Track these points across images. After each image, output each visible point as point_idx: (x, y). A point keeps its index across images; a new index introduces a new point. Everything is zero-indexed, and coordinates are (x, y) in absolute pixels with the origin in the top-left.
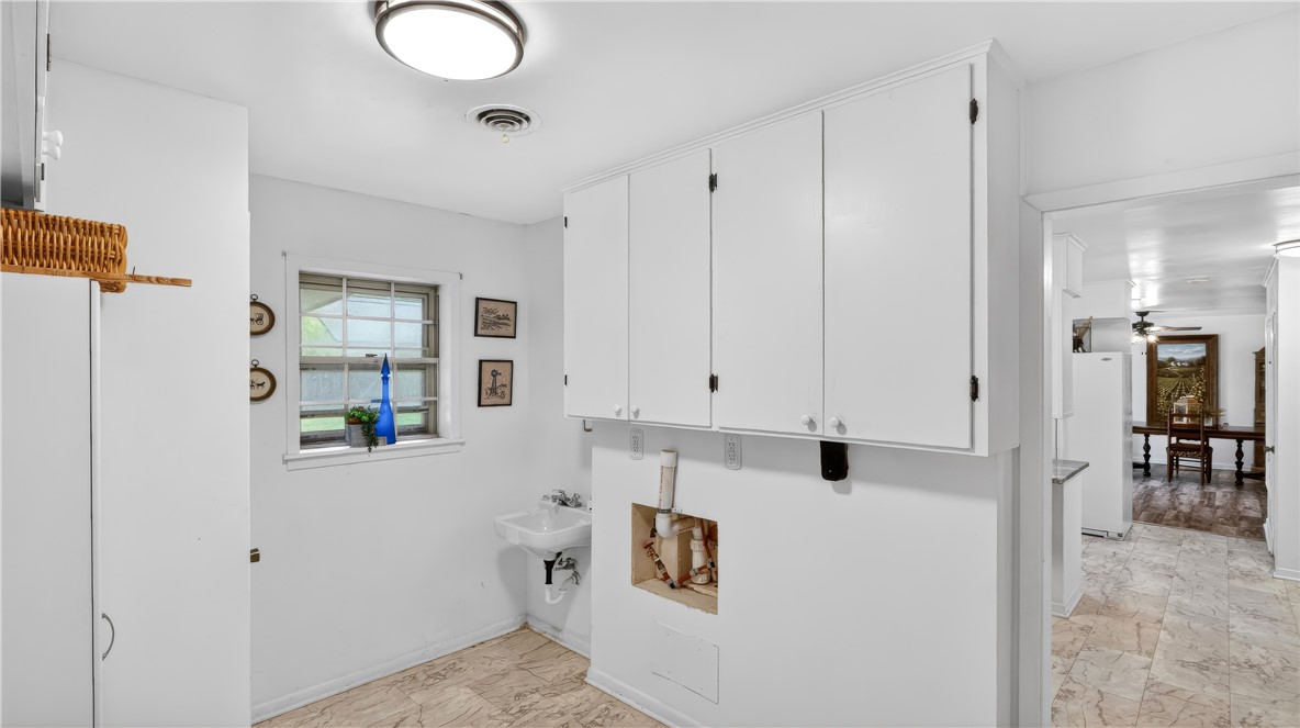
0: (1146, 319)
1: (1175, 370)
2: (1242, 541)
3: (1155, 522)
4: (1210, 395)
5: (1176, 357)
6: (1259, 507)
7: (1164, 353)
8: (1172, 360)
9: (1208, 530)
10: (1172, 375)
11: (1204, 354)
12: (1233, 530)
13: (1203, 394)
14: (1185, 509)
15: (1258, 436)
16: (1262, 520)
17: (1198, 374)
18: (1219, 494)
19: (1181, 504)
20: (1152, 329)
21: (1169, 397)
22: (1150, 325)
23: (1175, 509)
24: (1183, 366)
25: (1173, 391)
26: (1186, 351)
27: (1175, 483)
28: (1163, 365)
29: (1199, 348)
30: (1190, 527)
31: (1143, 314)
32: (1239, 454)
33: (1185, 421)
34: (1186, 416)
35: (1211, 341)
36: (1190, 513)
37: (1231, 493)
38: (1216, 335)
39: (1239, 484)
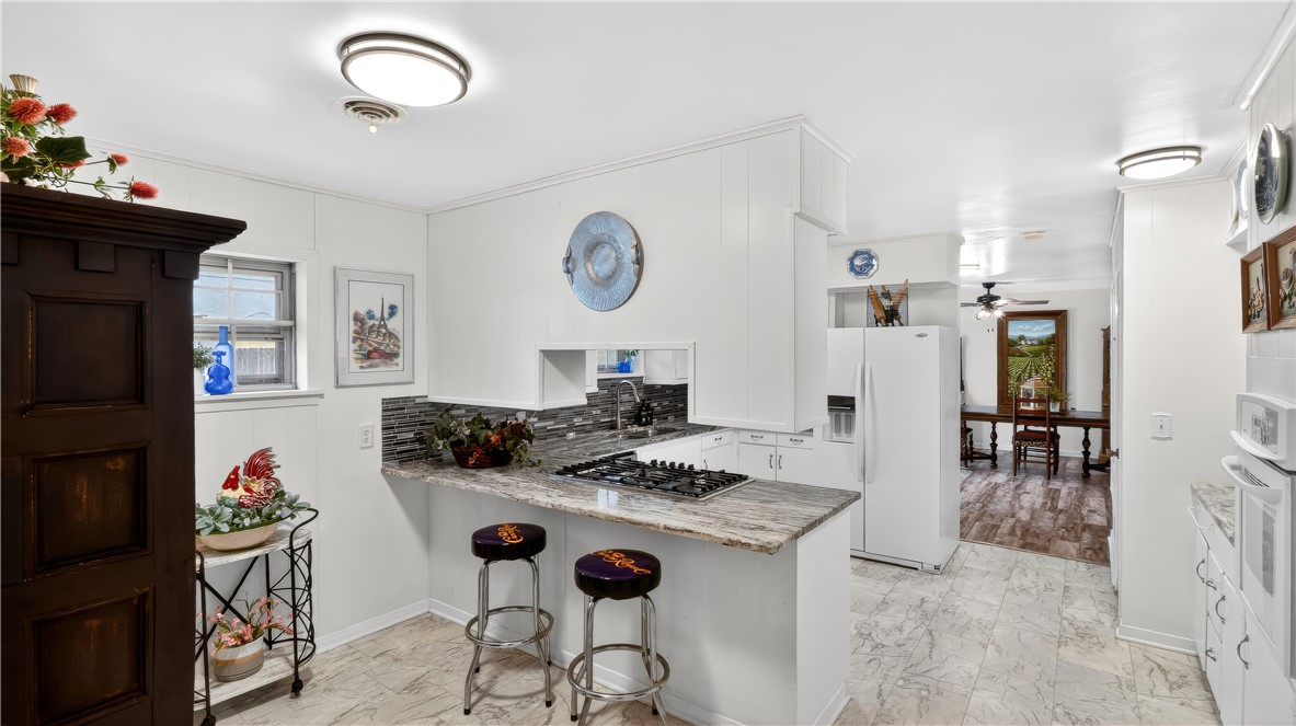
0: (993, 291)
1: (1025, 349)
2: (1082, 566)
3: (986, 540)
4: (1059, 378)
5: (1027, 335)
6: (1104, 510)
7: (1016, 330)
8: (1022, 338)
9: (1045, 550)
10: (1022, 355)
11: (1054, 332)
12: (1072, 547)
13: (1053, 375)
14: (1024, 516)
15: (1104, 423)
16: (1105, 531)
17: (1047, 354)
18: (1064, 491)
19: (1021, 508)
20: (999, 302)
21: (1019, 379)
22: (997, 298)
23: (1013, 516)
24: (1032, 345)
25: (1024, 371)
26: (1037, 328)
27: (1021, 476)
28: (1013, 343)
29: (1048, 325)
30: (1024, 547)
31: (989, 286)
32: (1086, 443)
33: (1032, 407)
34: (1034, 401)
35: (1059, 317)
36: (1029, 523)
37: (1077, 489)
38: (1066, 311)
39: (1086, 477)
